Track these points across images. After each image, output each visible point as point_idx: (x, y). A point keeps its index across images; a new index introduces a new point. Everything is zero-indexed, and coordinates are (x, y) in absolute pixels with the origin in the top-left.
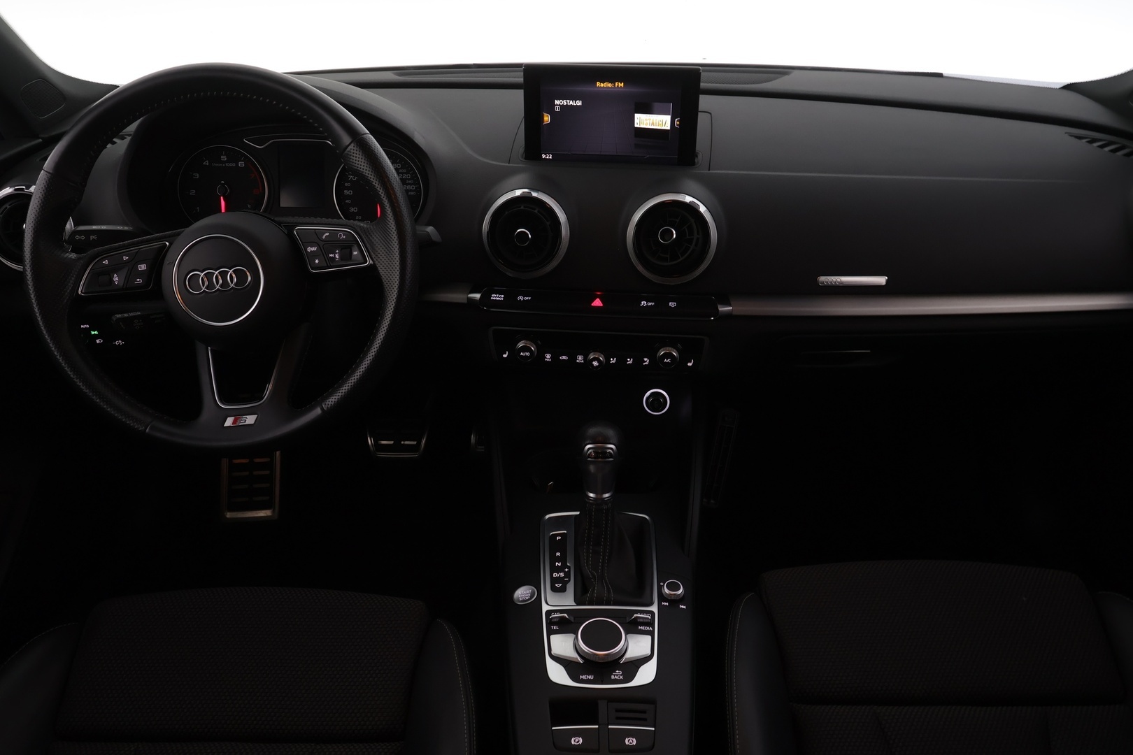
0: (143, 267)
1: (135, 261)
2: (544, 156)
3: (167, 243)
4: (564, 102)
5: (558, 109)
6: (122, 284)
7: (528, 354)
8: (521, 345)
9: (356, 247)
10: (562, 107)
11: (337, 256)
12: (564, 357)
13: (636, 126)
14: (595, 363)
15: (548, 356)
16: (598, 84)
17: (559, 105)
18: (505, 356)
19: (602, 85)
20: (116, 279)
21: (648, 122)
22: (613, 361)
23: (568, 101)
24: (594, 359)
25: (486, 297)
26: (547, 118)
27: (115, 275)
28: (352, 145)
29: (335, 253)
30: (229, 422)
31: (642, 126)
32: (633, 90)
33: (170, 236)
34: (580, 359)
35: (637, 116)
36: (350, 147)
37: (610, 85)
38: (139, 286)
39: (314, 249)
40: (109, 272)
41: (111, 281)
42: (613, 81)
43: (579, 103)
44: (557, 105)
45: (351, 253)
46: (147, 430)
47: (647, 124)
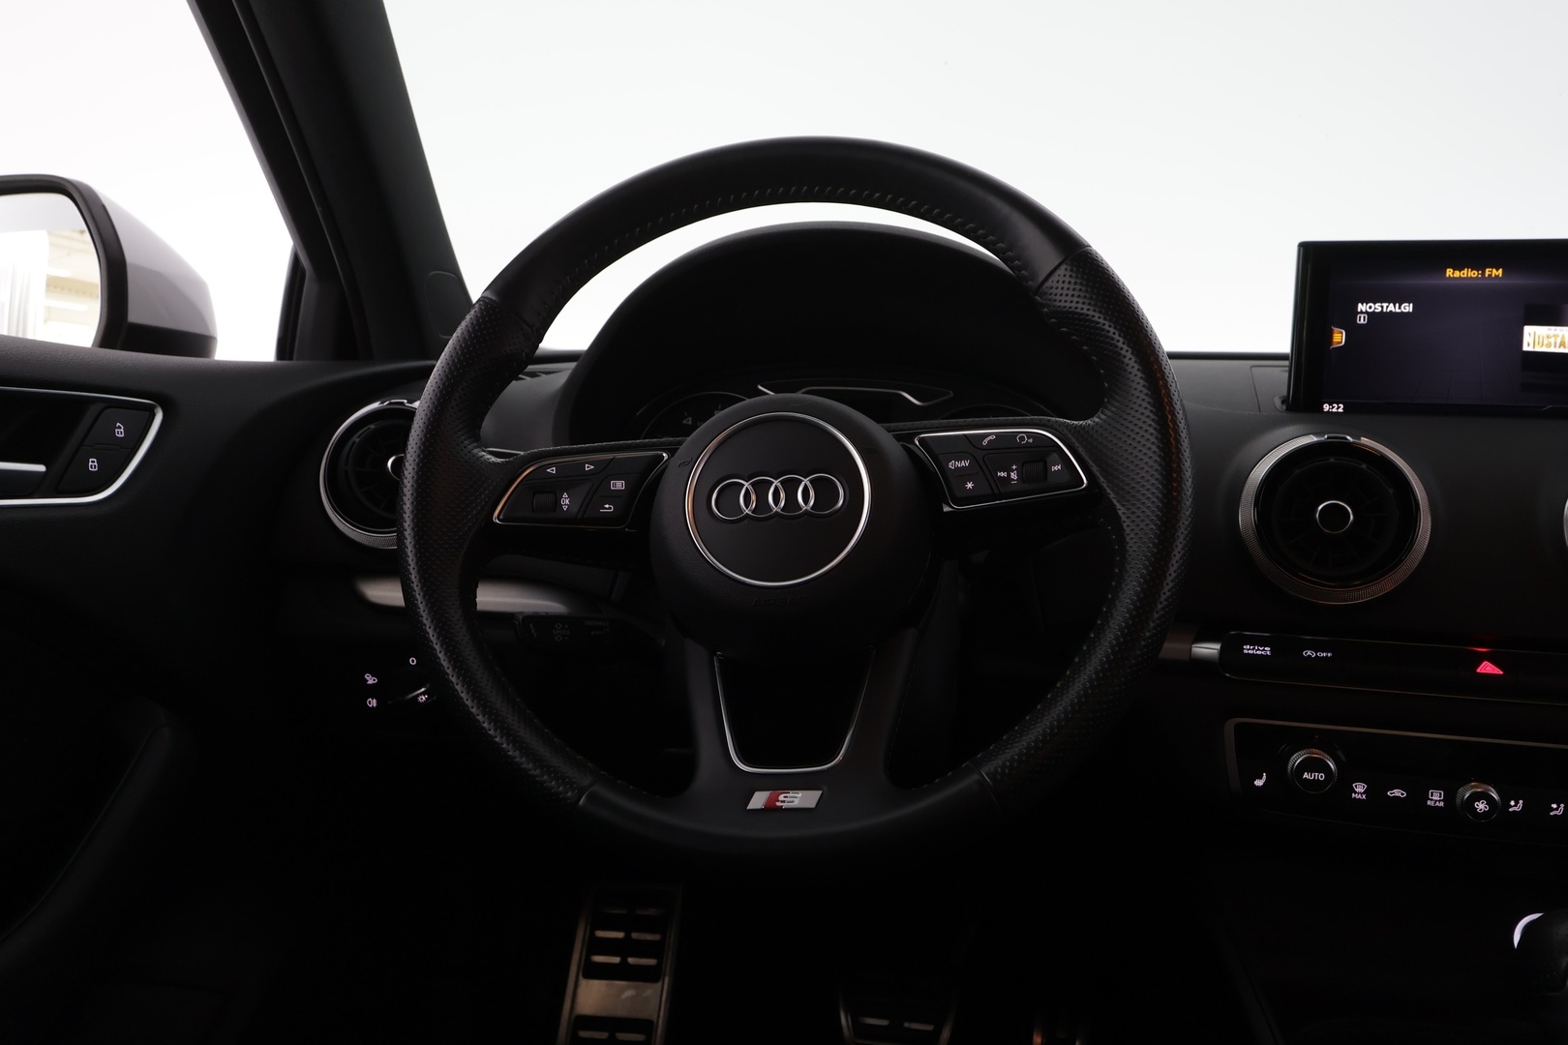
0: (619, 485)
1: (607, 472)
2: (1326, 407)
3: (664, 455)
4: (1377, 307)
5: (1362, 320)
6: (575, 510)
7: (1321, 776)
8: (1297, 759)
9: (1055, 456)
10: (1371, 315)
11: (1014, 476)
12: (1397, 793)
13: (1525, 348)
14: (1481, 806)
15: (1360, 788)
16: (1449, 272)
17: (1366, 312)
18: (1259, 783)
19: (1457, 274)
20: (565, 501)
21: (1552, 340)
22: (1516, 806)
23: (1385, 305)
24: (1477, 797)
25: (1231, 649)
26: (1339, 337)
27: (565, 495)
28: (1063, 267)
29: (1009, 470)
30: (758, 800)
31: (1538, 349)
32: (1519, 281)
33: (670, 443)
34: (1436, 798)
35: (1528, 330)
36: (1054, 278)
37: (1474, 274)
38: (607, 519)
39: (965, 463)
40: (556, 486)
41: (557, 504)
42: (1481, 267)
43: (1407, 308)
44: (1362, 312)
45: (1046, 468)
46: (581, 802)
47: (1549, 345)
